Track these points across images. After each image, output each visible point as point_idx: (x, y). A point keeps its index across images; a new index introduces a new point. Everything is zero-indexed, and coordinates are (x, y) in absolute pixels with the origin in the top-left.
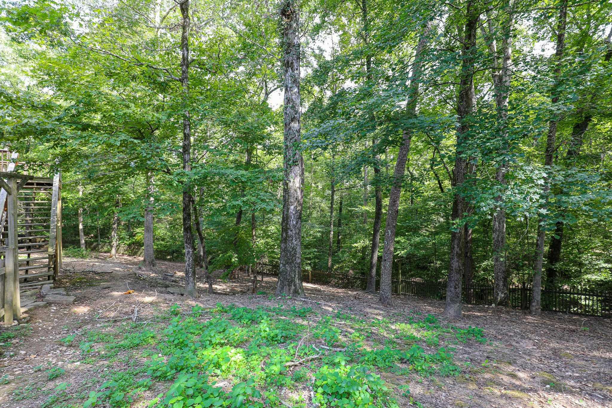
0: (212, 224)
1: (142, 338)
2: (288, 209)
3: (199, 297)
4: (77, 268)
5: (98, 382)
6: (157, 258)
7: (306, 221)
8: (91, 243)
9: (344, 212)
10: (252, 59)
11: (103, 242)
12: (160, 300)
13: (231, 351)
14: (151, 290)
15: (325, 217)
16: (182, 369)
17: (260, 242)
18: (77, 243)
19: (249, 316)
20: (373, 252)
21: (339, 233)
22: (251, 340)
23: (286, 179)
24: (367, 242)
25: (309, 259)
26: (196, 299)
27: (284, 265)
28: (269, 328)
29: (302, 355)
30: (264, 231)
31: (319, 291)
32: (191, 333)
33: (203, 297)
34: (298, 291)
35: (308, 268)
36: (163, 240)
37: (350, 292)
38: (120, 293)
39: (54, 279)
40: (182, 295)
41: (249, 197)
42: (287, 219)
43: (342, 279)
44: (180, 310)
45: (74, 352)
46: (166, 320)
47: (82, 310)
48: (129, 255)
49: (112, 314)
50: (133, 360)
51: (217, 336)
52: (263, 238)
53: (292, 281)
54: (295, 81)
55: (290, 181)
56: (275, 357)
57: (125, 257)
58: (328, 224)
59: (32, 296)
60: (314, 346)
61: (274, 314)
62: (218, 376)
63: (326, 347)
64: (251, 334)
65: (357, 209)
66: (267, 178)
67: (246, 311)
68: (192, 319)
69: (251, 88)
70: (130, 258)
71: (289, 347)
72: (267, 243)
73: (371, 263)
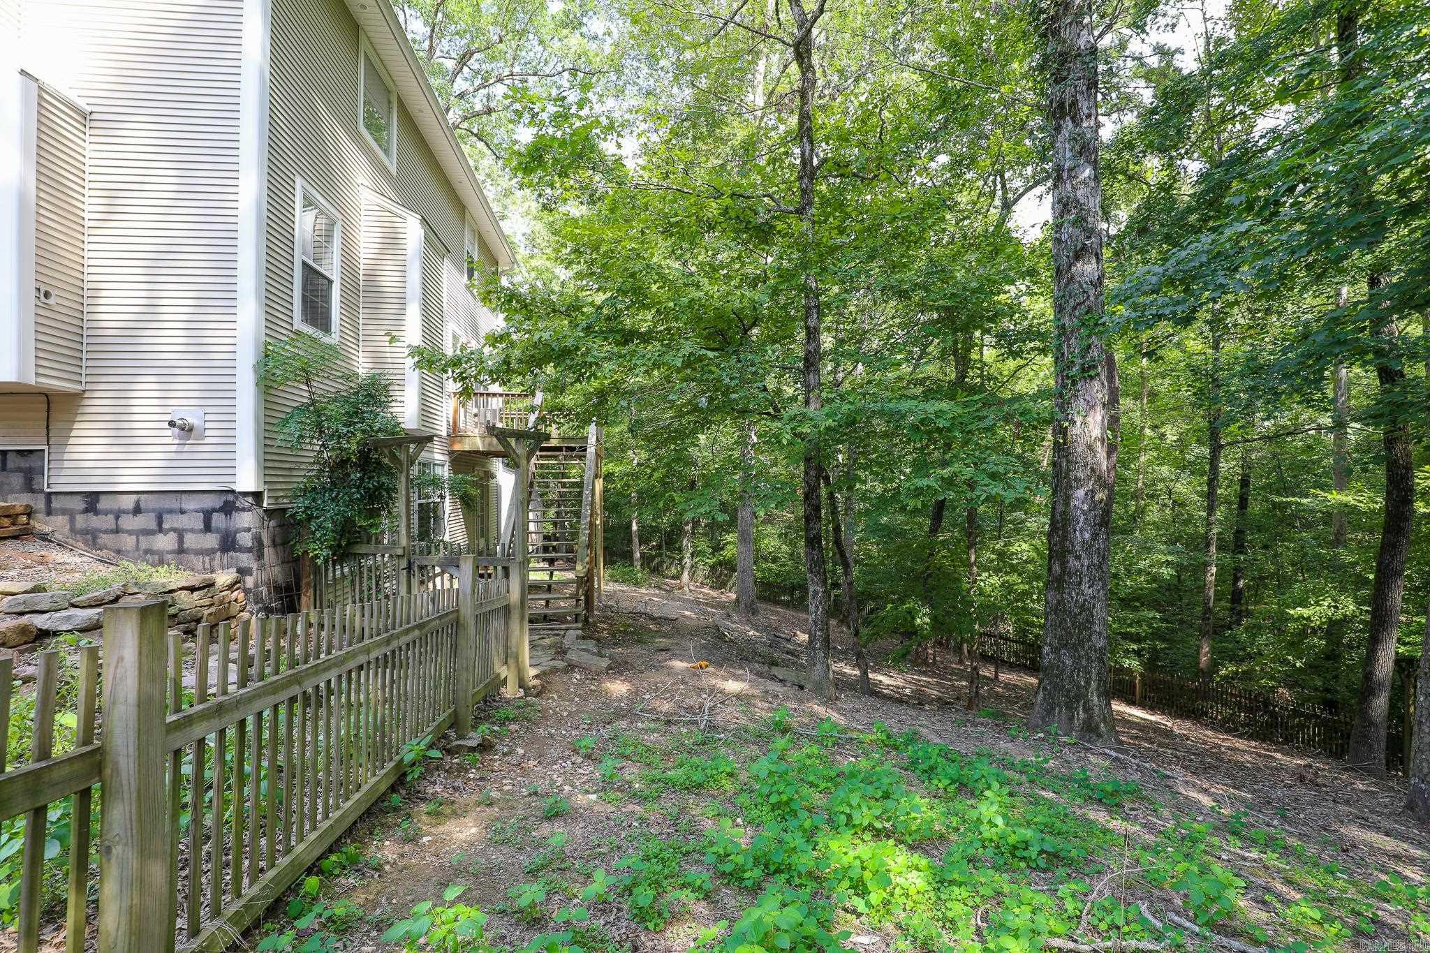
0: (874, 532)
1: (709, 772)
2: (1067, 499)
3: (837, 698)
4: (623, 604)
5: (619, 848)
6: (761, 598)
7: (1126, 531)
8: (652, 558)
9: (1255, 508)
10: (964, 125)
11: (670, 557)
12: (756, 692)
13: (898, 859)
14: (741, 667)
15: (1187, 522)
16: (778, 871)
17: (990, 582)
18: (627, 556)
19: (952, 770)
20: (1375, 641)
21: (1237, 569)
22: (954, 837)
23: (1060, 416)
24: (1349, 607)
25: (1137, 638)
26: (830, 701)
27: (1055, 650)
28: (1005, 816)
29: (1103, 926)
30: (1002, 555)
31: (1168, 733)
32: (812, 785)
33: (847, 701)
34: (1097, 727)
35: (1132, 663)
36: (775, 560)
37: (1279, 756)
38: (685, 665)
39: (586, 620)
40: (801, 688)
41: (956, 467)
42: (1064, 526)
43: (1249, 710)
44: (794, 722)
45: (592, 772)
46: (762, 739)
47: (618, 688)
48: (712, 587)
49: (666, 707)
50: (687, 818)
51: (864, 809)
52: (998, 571)
53: (1078, 698)
54: (1086, 149)
55: (1073, 422)
56: (1017, 911)
57: (706, 590)
58: (1200, 543)
59: (550, 647)
60: (1144, 907)
61: (1024, 778)
62: (859, 915)
63: (1188, 924)
64: (955, 821)
65: (1304, 501)
66: (1007, 419)
67: (946, 755)
68: (815, 749)
69: (963, 198)
70: (714, 594)
71: (1063, 890)
72: (1008, 587)
73: (1368, 676)
